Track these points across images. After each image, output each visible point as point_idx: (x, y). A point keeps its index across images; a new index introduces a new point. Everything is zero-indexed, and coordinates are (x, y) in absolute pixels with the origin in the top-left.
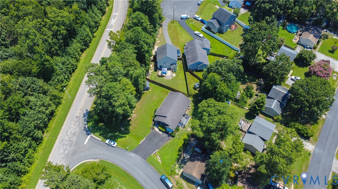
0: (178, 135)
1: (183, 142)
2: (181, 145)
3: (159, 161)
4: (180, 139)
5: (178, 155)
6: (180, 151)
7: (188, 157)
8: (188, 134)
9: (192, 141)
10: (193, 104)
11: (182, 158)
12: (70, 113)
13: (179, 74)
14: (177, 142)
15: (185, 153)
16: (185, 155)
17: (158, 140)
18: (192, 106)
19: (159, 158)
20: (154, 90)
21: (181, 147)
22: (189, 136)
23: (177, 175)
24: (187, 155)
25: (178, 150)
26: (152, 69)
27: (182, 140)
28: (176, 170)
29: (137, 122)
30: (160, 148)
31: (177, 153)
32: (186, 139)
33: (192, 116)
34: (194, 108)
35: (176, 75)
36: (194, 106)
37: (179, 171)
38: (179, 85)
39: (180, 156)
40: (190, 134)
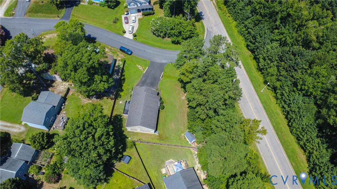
0: (130, 93)
1: (123, 88)
2: (124, 85)
3: (140, 66)
4: (126, 89)
5: (124, 75)
6: (124, 79)
7: (114, 76)
8: (121, 97)
9: (114, 91)
10: (124, 133)
11: (120, 74)
12: (247, 76)
13: (157, 175)
14: (129, 86)
15: (118, 79)
16: (118, 78)
17: (148, 81)
18: (125, 131)
19: (140, 69)
20: (179, 138)
21: (124, 83)
22: (119, 96)
23: (119, 60)
24: (116, 77)
25: (126, 79)
26: (197, 170)
27: (125, 90)
28: (122, 63)
29: (177, 92)
30: (143, 75)
31: (125, 77)
32: (121, 91)
33: (122, 119)
34: (123, 128)
35: (161, 172)
36: (123, 131)
37: (119, 63)
38: (151, 156)
39: (122, 75)
40: (119, 98)
